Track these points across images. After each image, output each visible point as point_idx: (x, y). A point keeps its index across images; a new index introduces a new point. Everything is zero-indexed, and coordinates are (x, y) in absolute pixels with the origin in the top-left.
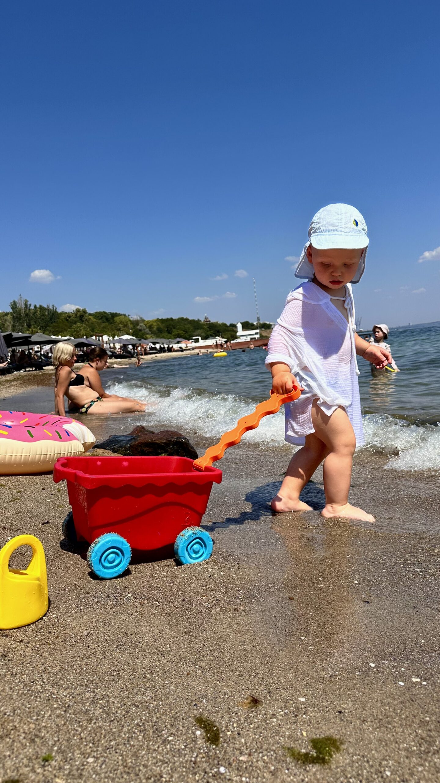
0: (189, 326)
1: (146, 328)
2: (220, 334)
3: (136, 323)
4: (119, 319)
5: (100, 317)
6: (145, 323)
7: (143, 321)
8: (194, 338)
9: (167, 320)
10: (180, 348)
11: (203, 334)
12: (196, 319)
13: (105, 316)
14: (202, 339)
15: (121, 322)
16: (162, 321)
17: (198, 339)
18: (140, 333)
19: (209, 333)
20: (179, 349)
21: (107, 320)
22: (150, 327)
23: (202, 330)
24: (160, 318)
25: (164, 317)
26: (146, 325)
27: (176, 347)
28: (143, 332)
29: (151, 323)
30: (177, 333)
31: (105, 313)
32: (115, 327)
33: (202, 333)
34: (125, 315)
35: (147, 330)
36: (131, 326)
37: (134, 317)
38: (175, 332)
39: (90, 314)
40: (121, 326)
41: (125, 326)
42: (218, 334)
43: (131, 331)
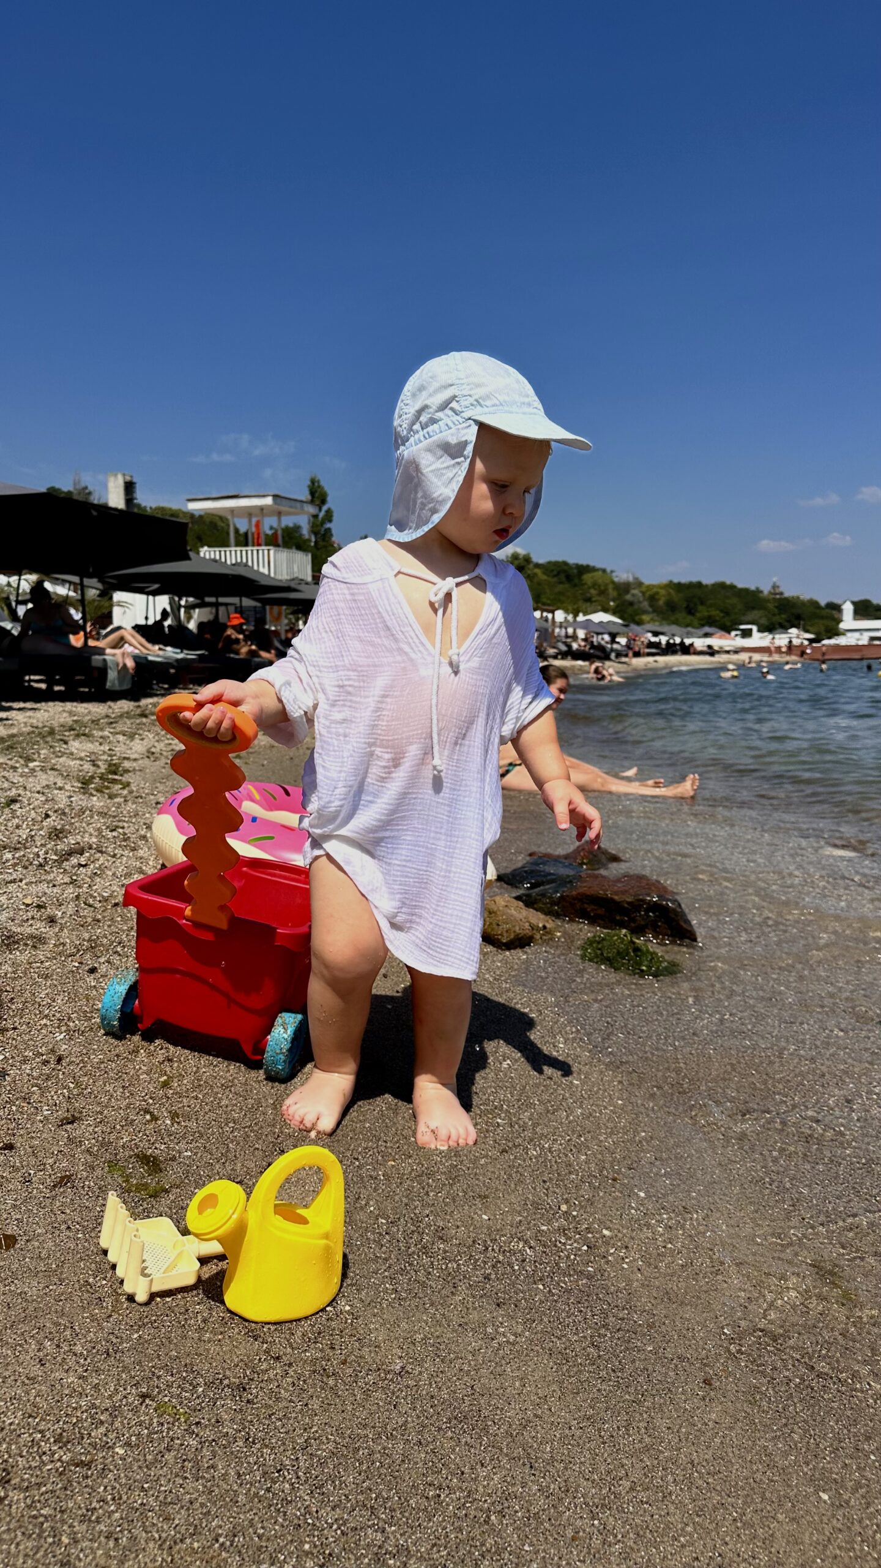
0: (735, 600)
1: (644, 600)
2: (802, 622)
3: (624, 588)
4: (592, 577)
5: (555, 573)
6: (644, 589)
7: (640, 584)
8: (743, 627)
9: (691, 586)
10: (710, 647)
11: (764, 621)
12: (753, 588)
13: (565, 571)
14: (759, 631)
15: (595, 585)
16: (679, 587)
17: (751, 630)
18: (630, 610)
19: (777, 619)
20: (705, 649)
21: (569, 578)
22: (653, 599)
23: (761, 612)
24: (676, 581)
25: (684, 580)
26: (643, 593)
27: (700, 643)
28: (636, 607)
29: (655, 590)
30: (706, 614)
31: (565, 563)
32: (581, 594)
33: (761, 617)
34: (604, 571)
35: (645, 605)
36: (613, 593)
37: (622, 576)
38: (703, 611)
39: (537, 566)
40: (593, 591)
41: (603, 592)
42: (796, 622)
43: (612, 603)
